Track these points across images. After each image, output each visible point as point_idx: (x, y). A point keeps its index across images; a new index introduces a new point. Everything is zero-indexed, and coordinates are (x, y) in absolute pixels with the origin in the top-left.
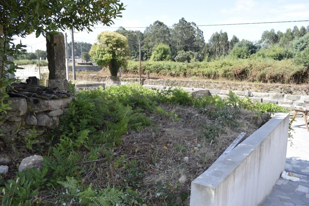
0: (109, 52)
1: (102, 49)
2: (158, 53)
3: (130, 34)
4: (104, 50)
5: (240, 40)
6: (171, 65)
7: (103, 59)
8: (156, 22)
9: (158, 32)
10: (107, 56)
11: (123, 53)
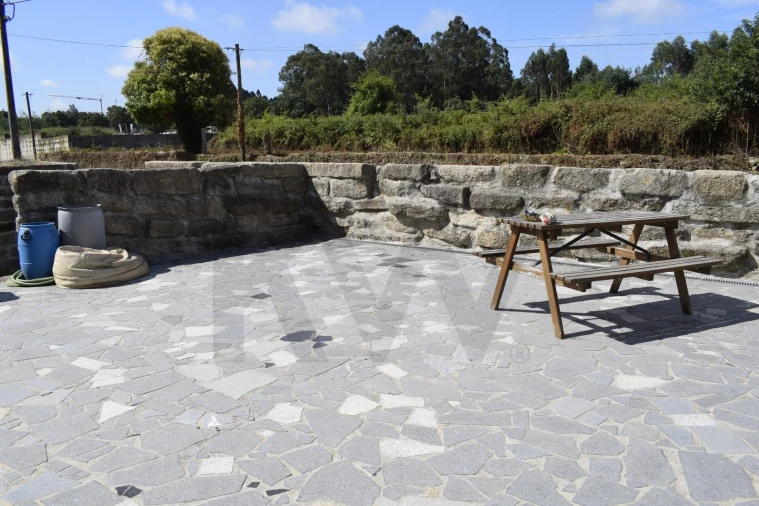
0: (168, 85)
1: (151, 76)
2: (365, 98)
3: (329, 61)
4: (153, 81)
5: (601, 68)
7: (150, 104)
8: (392, 31)
9: (395, 53)
10: (161, 97)
11: (205, 85)
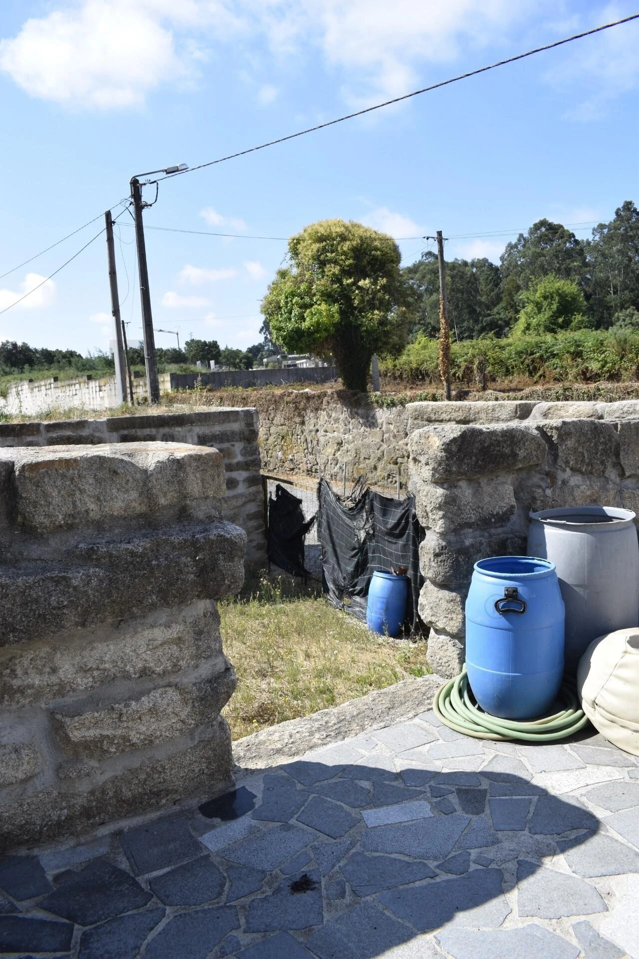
0: (329, 297)
1: (303, 286)
2: (539, 312)
3: (455, 272)
4: (309, 292)
6: (583, 338)
7: (305, 325)
9: (544, 256)
10: (321, 313)
11: (379, 295)
